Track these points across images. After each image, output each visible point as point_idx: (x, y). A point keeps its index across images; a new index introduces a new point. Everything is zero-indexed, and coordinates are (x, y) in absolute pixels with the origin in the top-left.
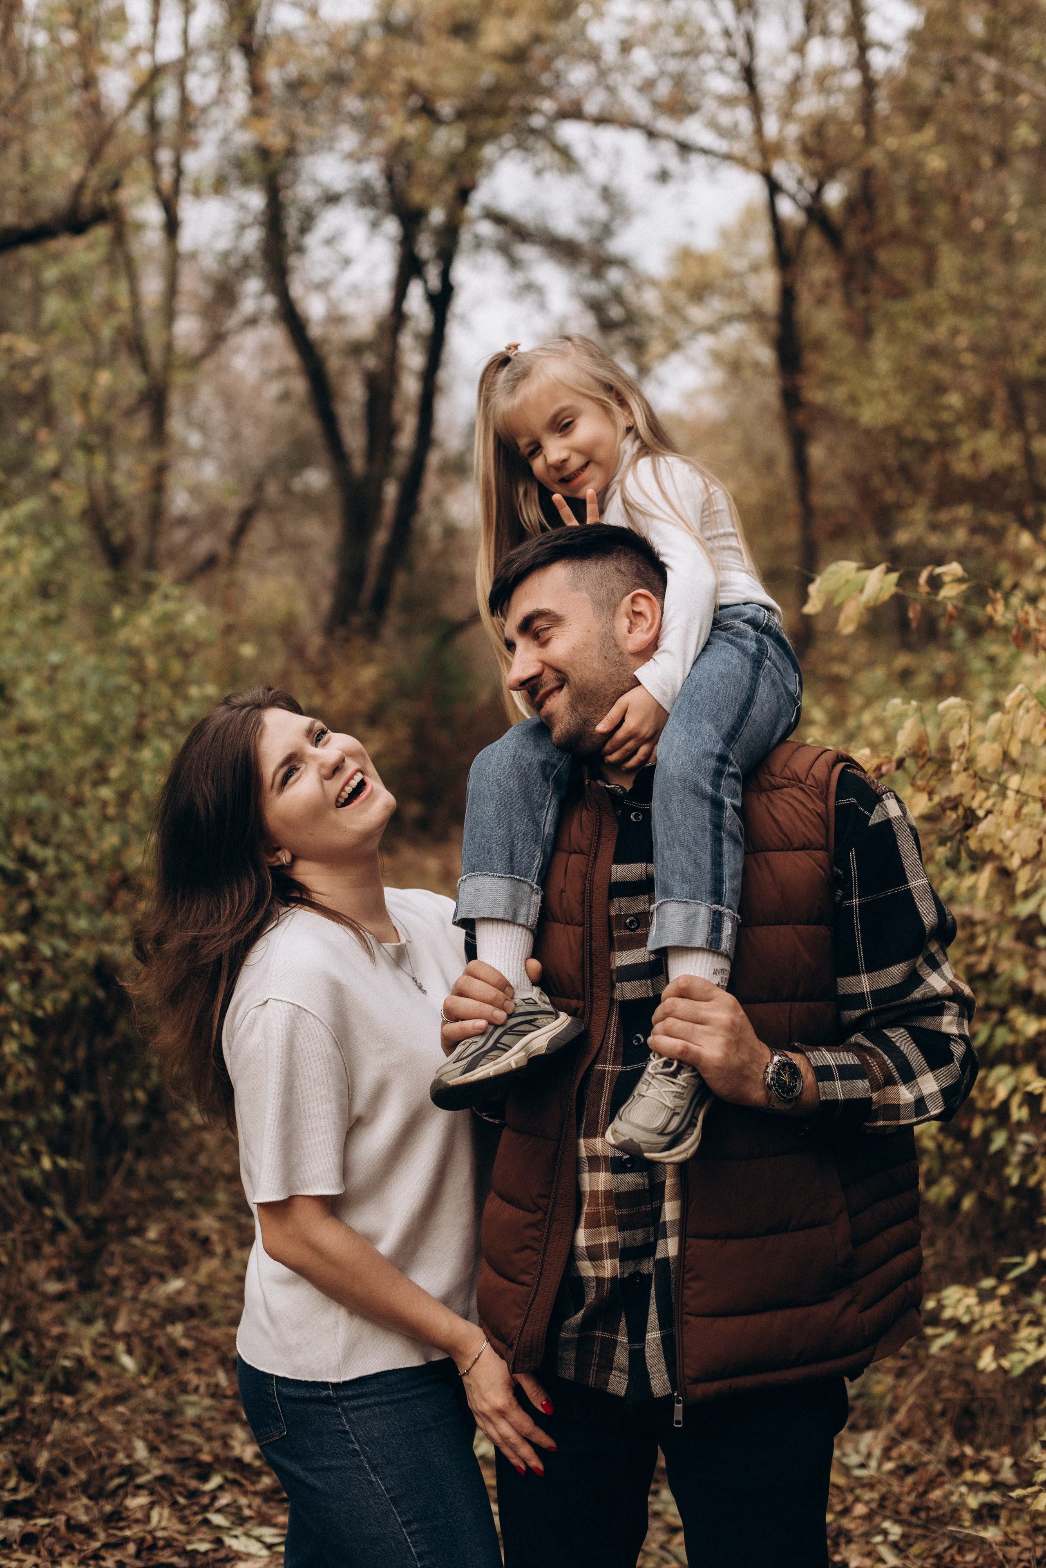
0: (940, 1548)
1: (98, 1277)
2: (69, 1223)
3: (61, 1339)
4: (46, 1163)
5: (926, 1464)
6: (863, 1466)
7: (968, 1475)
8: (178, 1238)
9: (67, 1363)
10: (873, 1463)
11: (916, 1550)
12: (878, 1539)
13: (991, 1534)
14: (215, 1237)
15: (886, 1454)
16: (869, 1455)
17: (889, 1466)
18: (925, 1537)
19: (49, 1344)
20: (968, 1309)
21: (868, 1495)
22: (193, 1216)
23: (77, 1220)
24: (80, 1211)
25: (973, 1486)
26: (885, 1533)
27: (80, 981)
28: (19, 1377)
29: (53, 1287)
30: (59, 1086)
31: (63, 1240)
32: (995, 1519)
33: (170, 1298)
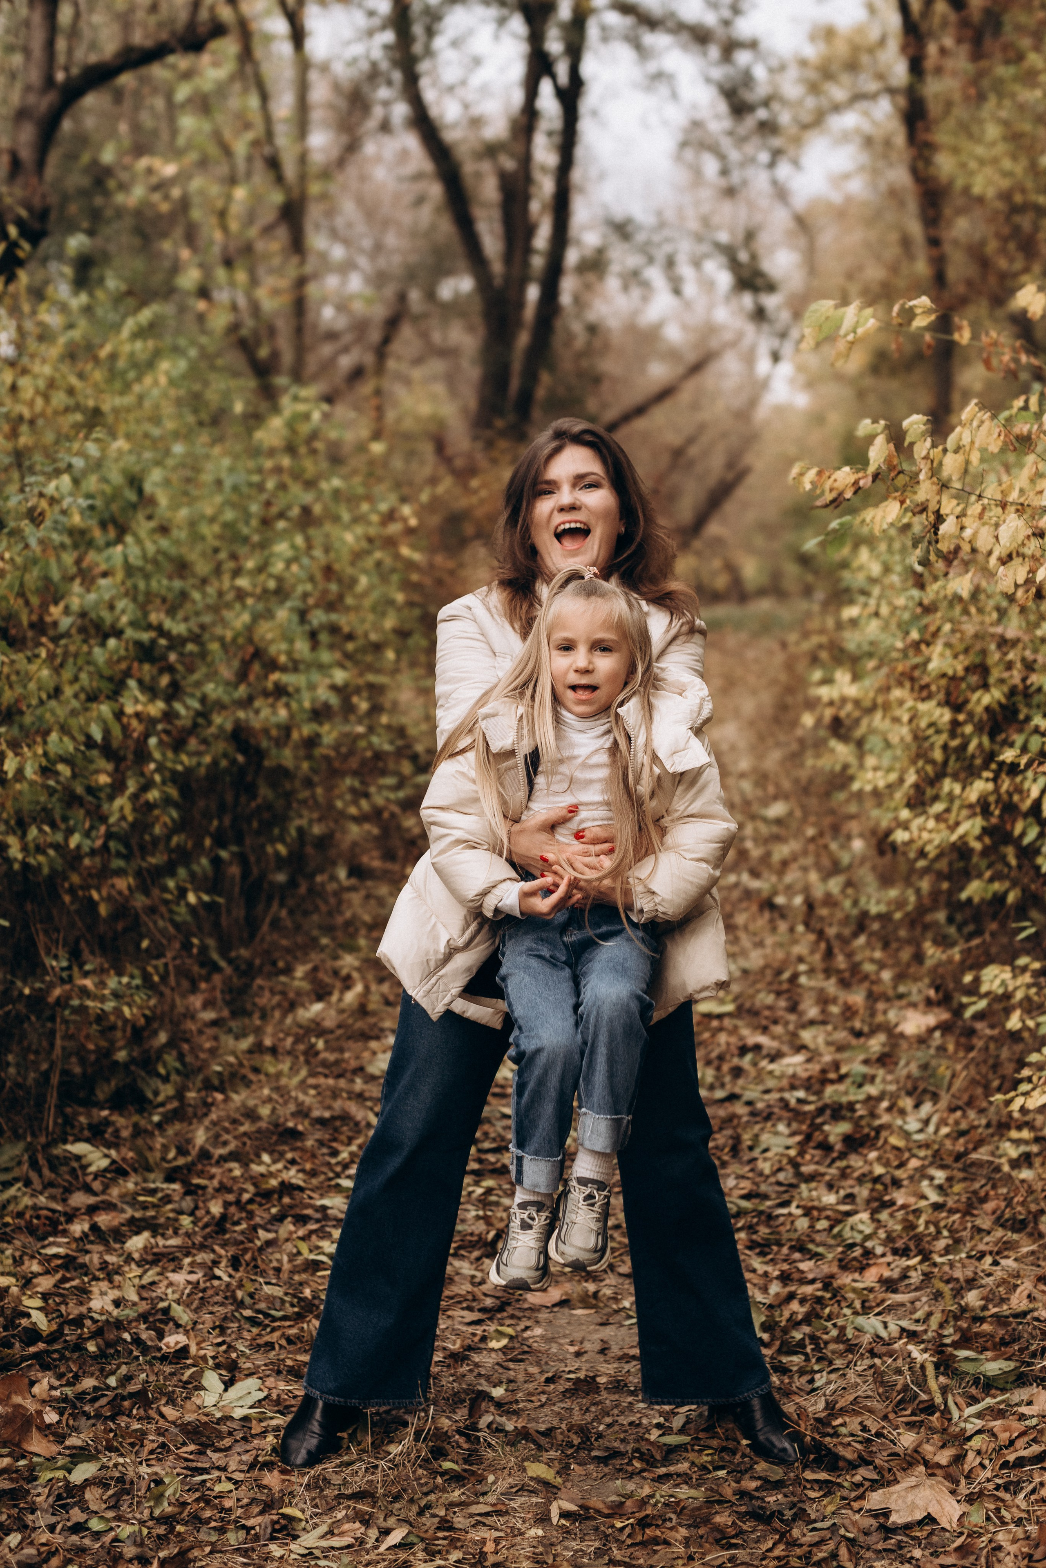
0: (977, 1185)
1: (249, 1006)
2: (223, 964)
3: (213, 1052)
4: (192, 898)
5: (976, 1127)
6: (921, 1131)
7: (1014, 1134)
8: (321, 975)
9: (218, 1068)
10: (931, 1128)
11: (957, 1188)
12: (925, 1183)
13: (1026, 1174)
14: (355, 975)
15: (943, 1122)
16: (926, 1122)
17: (945, 1130)
18: (964, 1179)
19: (202, 1056)
20: (1003, 983)
21: (922, 1153)
22: (336, 958)
23: (230, 962)
24: (233, 954)
25: (1017, 1142)
26: (932, 1178)
27: (221, 746)
28: (174, 1077)
29: (209, 1015)
30: (208, 842)
31: (217, 979)
32: (1030, 1166)
33: (313, 1021)
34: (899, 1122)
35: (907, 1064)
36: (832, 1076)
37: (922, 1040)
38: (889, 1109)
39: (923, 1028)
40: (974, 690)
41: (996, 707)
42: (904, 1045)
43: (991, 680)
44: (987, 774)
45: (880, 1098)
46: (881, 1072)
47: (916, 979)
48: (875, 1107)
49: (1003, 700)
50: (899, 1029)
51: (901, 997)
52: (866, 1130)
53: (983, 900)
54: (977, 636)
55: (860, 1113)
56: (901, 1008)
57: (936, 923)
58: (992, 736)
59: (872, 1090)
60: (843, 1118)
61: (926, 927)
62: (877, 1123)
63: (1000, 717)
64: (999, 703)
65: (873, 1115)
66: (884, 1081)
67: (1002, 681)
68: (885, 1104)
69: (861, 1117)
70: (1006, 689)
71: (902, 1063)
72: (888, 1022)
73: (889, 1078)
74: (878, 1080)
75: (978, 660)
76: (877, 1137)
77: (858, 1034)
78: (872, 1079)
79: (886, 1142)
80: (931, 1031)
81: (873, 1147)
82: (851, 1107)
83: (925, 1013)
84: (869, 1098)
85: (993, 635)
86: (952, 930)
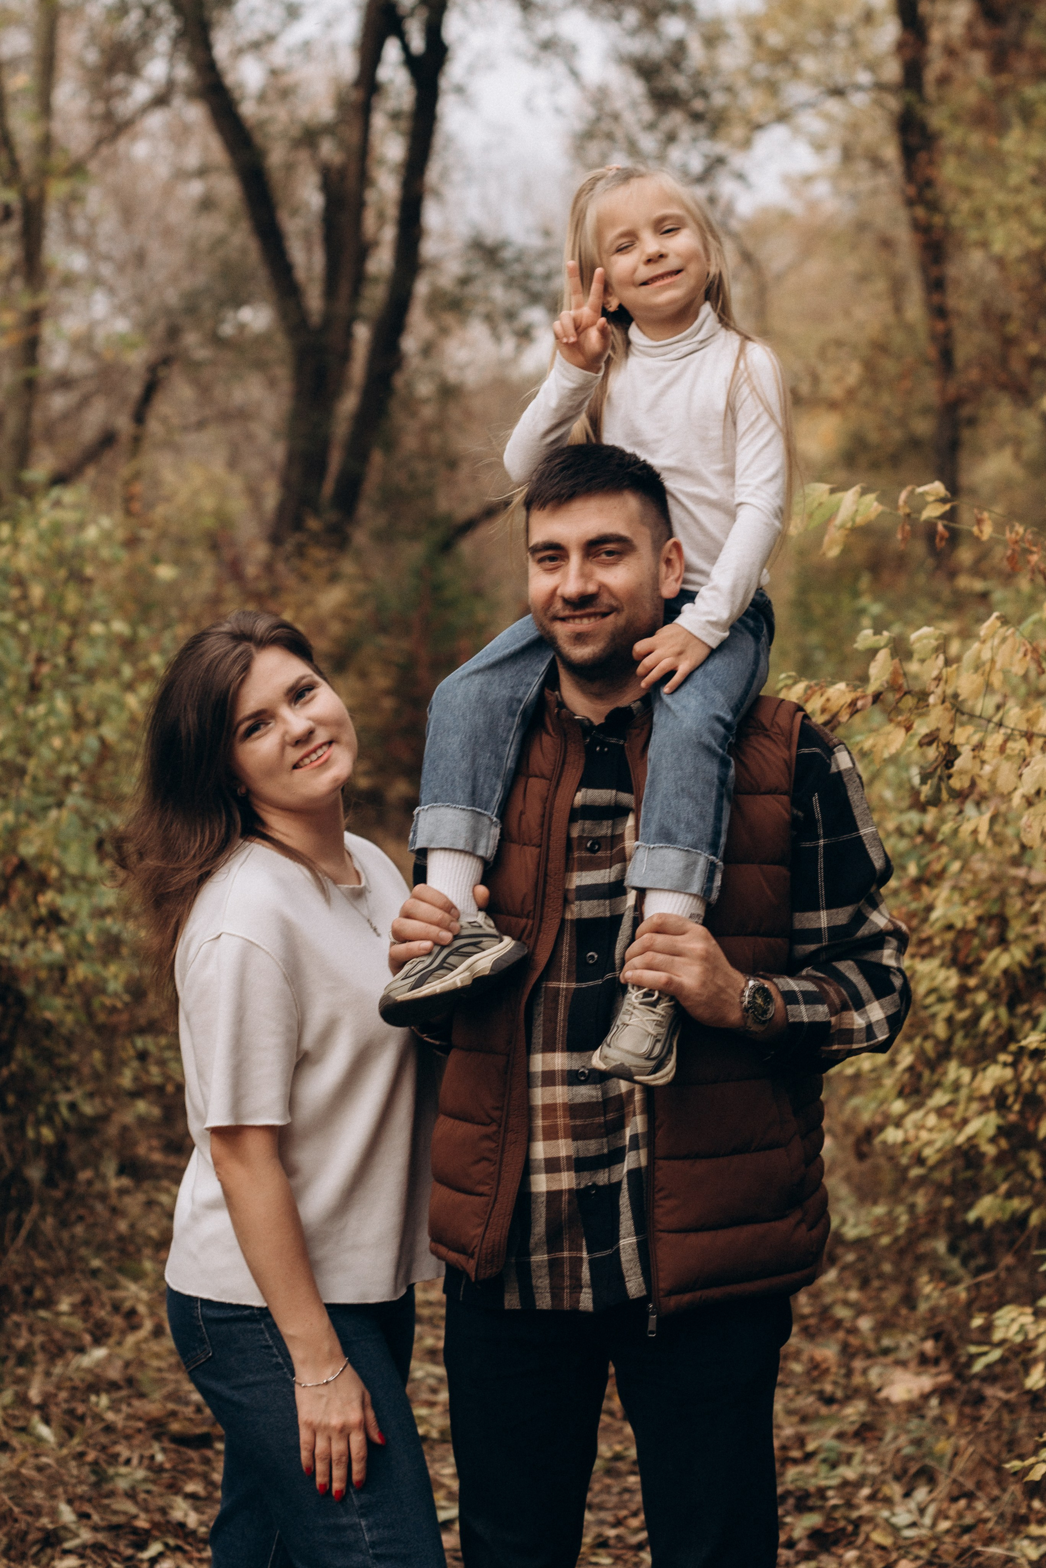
20: (1022, 1329)
33: (89, 1370)
34: (885, 1513)
35: (896, 1438)
36: (796, 1454)
37: (915, 1408)
38: (871, 1498)
39: (915, 1394)
40: (989, 948)
41: (1017, 970)
42: (891, 1416)
43: (1011, 935)
44: (1003, 1057)
45: (858, 1484)
46: (860, 1450)
47: (905, 1331)
48: (854, 1494)
49: (1027, 963)
50: (883, 1394)
51: (886, 1352)
52: (842, 1524)
53: (997, 1224)
54: (994, 879)
55: (833, 1502)
56: (885, 1366)
57: (933, 1255)
58: (1011, 1007)
59: (849, 1473)
60: (811, 1509)
61: (920, 1259)
62: (855, 1514)
63: (1021, 983)
64: (1021, 965)
65: (850, 1505)
66: (864, 1461)
67: (1026, 937)
68: (866, 1491)
69: (835, 1507)
70: (1029, 947)
71: (889, 1435)
72: (868, 1384)
73: (870, 1457)
74: (856, 1460)
75: (995, 910)
76: (856, 1533)
77: (829, 1400)
78: (848, 1459)
79: (867, 1539)
80: (925, 1397)
81: (850, 1545)
82: (821, 1492)
83: (918, 1374)
84: (845, 1483)
85: (1014, 879)
86: (954, 1263)
